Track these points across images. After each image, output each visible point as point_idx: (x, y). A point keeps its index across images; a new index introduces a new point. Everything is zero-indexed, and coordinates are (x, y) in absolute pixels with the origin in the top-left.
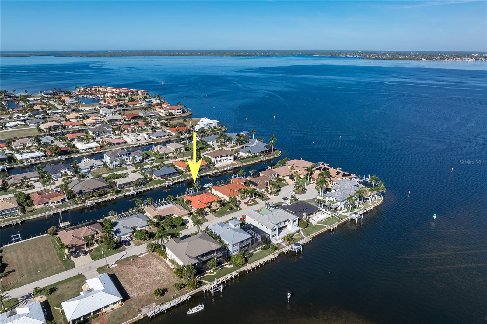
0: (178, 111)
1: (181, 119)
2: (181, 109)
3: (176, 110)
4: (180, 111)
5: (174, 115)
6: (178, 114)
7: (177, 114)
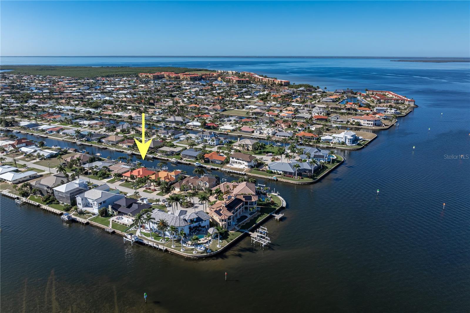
0: (369, 122)
1: (371, 132)
2: (372, 121)
3: (366, 121)
4: (371, 122)
5: (362, 125)
6: (368, 125)
7: (366, 125)
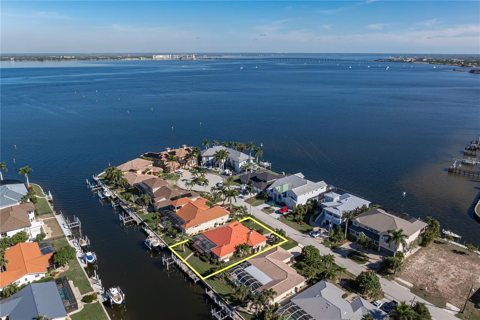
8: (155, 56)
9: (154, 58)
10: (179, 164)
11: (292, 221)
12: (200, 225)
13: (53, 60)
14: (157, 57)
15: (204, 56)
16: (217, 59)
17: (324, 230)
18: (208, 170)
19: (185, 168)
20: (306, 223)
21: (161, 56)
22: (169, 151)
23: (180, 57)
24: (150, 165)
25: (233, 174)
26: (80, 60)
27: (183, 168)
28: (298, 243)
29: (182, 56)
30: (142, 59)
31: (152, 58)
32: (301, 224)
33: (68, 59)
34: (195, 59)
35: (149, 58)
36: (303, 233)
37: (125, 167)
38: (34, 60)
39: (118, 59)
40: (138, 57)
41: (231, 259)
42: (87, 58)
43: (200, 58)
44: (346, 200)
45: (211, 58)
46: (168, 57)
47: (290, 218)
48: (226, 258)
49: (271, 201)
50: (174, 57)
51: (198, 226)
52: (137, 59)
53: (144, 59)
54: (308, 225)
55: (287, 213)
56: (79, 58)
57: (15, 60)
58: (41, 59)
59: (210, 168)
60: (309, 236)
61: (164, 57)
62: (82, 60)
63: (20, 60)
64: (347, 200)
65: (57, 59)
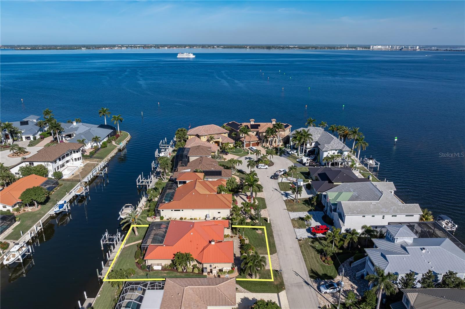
8: (373, 47)
9: (371, 48)
10: (258, 139)
11: (317, 251)
12: (182, 210)
13: (278, 48)
14: (375, 47)
15: (432, 48)
16: (447, 50)
17: (352, 287)
18: (289, 154)
19: (264, 146)
20: (333, 264)
21: (380, 47)
22: (252, 123)
23: (401, 48)
24: (223, 134)
25: (310, 164)
26: (300, 49)
27: (264, 145)
28: (285, 289)
29: (403, 47)
30: (358, 49)
31: (369, 48)
32: (324, 261)
33: (290, 47)
34: (419, 50)
35: (367, 48)
36: (311, 277)
37: (194, 131)
38: (263, 48)
39: (335, 49)
40: (354, 48)
41: (164, 269)
42: (307, 48)
43: (424, 49)
44: (422, 249)
45: (439, 50)
46: (387, 47)
47: (319, 244)
48: (158, 265)
49: (321, 211)
50: (394, 48)
51: (180, 210)
52: (353, 49)
53: (361, 49)
54: (334, 268)
55: (324, 236)
56: (300, 48)
57: (250, 48)
58: (269, 48)
59: (293, 152)
60: (315, 285)
61: (383, 48)
62: (302, 49)
63: (254, 48)
64: (424, 249)
65: (282, 47)
